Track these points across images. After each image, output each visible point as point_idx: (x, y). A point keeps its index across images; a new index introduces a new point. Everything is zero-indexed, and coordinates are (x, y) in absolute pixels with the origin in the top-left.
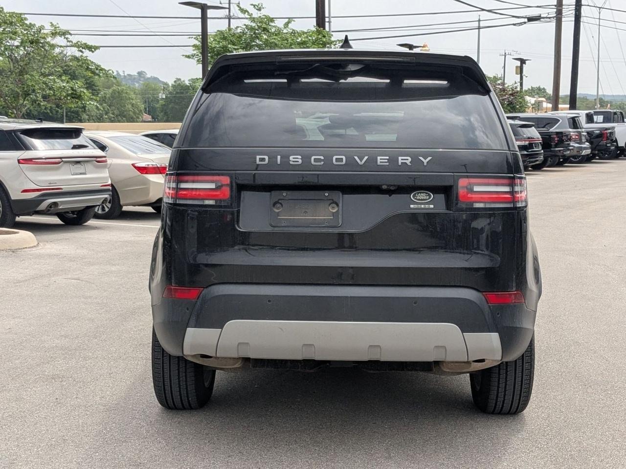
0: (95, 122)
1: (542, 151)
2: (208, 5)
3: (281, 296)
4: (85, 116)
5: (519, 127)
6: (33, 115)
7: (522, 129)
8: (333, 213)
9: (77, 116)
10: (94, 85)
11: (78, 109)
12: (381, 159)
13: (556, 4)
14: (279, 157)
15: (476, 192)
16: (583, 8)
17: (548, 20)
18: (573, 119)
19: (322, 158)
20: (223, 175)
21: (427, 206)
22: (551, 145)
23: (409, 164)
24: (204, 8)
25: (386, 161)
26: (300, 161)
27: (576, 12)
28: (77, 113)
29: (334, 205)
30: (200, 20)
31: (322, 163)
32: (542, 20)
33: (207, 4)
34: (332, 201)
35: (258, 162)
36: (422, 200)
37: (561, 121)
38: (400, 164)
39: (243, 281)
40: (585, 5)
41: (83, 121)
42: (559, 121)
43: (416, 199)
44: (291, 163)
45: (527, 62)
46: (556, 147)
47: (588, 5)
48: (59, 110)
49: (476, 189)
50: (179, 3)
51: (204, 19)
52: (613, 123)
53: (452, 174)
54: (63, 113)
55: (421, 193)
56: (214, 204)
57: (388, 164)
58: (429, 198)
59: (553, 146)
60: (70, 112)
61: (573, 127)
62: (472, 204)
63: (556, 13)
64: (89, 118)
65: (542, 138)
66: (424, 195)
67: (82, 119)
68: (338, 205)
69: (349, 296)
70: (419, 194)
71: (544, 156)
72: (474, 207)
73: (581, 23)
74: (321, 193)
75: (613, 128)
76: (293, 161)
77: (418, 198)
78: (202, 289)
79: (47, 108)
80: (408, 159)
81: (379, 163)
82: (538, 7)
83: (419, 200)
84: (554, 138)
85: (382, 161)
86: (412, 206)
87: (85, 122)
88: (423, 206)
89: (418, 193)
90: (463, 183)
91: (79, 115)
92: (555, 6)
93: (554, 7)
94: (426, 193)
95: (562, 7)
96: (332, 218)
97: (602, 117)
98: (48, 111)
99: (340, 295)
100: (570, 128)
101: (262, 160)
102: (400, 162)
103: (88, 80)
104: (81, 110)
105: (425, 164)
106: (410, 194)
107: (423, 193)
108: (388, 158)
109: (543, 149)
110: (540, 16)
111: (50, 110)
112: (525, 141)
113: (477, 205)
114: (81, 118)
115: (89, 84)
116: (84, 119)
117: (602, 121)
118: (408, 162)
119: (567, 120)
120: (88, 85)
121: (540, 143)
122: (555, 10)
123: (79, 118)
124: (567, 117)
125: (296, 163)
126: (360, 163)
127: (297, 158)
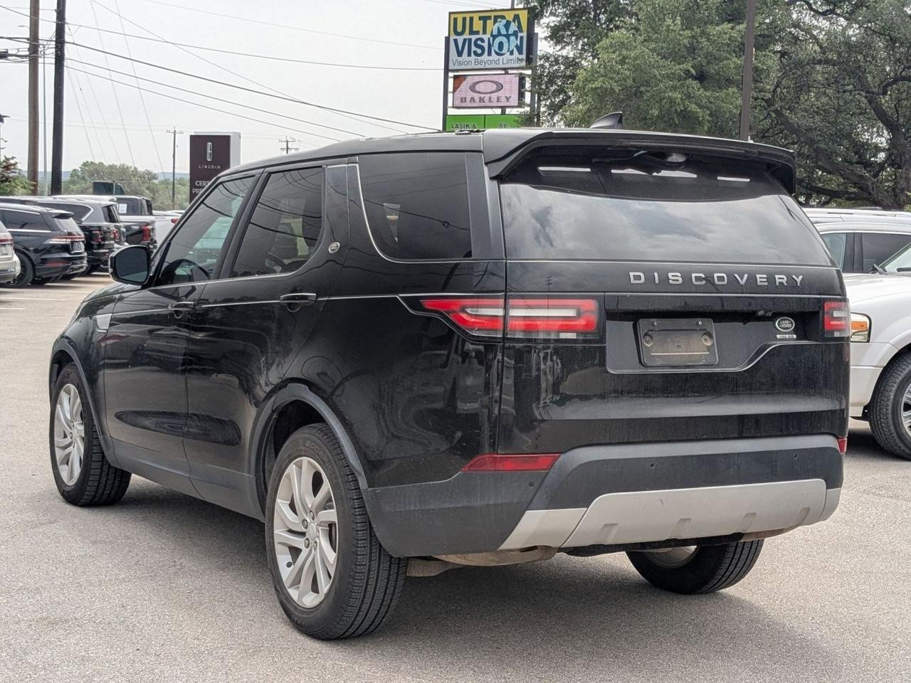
1: (86, 254)
3: (665, 457)
5: (55, 217)
7: (60, 220)
8: (708, 347)
12: (760, 278)
13: (28, 36)
14: (656, 274)
16: (67, 47)
17: (20, 59)
18: (108, 208)
19: (703, 275)
20: (588, 297)
21: (790, 335)
22: (93, 245)
23: (786, 284)
25: (765, 280)
26: (680, 279)
27: (56, 51)
29: (706, 337)
31: (704, 282)
32: (9, 58)
34: (704, 332)
35: (633, 281)
36: (786, 328)
37: (92, 210)
38: (777, 284)
39: (617, 441)
40: (70, 43)
42: (89, 210)
43: (781, 327)
44: (670, 282)
45: (5, 119)
46: (98, 249)
47: (74, 44)
52: (142, 215)
55: (784, 320)
56: (575, 338)
57: (766, 284)
58: (792, 326)
59: (95, 247)
61: (108, 219)
62: (833, 332)
63: (29, 50)
65: (85, 234)
66: (788, 322)
68: (711, 336)
69: (736, 452)
71: (88, 261)
73: (65, 68)
74: (693, 321)
75: (153, 222)
76: (674, 280)
77: (783, 325)
78: (558, 455)
80: (783, 278)
81: (759, 283)
82: (10, 39)
83: (784, 329)
84: (97, 235)
85: (762, 280)
86: (778, 336)
88: (787, 336)
89: (782, 321)
92: (28, 39)
93: (26, 40)
95: (38, 42)
96: (708, 353)
97: (126, 205)
99: (727, 452)
100: (106, 221)
101: (638, 278)
105: (799, 284)
106: (774, 321)
107: (786, 320)
109: (86, 250)
110: (7, 52)
112: (66, 238)
113: (836, 334)
117: (125, 212)
118: (784, 281)
119: (101, 210)
121: (83, 242)
122: (28, 46)
124: (101, 205)
125: (676, 282)
126: (743, 282)
127: (677, 276)
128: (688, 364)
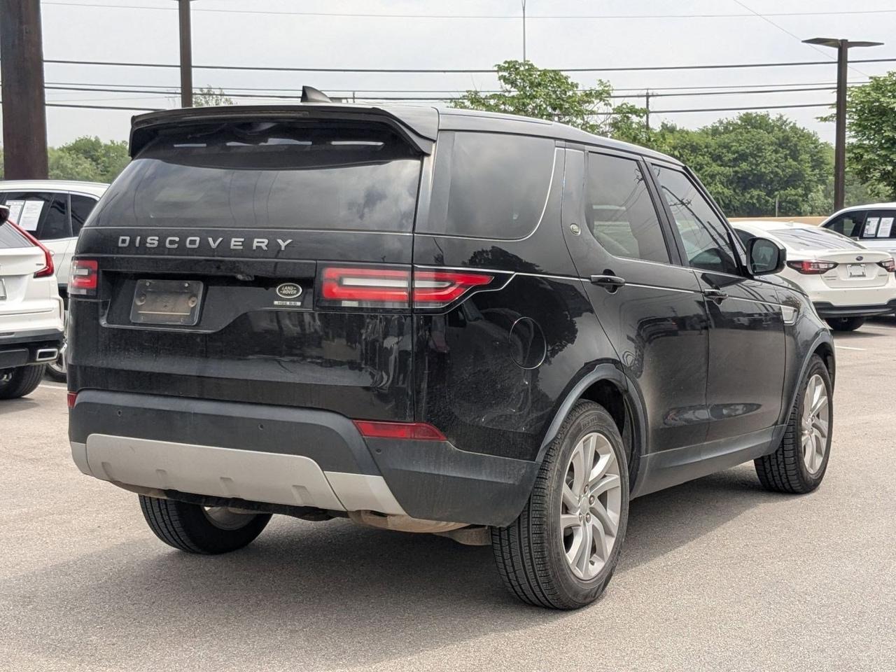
0: (820, 215)
2: (849, 41)
4: (806, 208)
6: (734, 207)
8: (191, 308)
9: (794, 207)
10: (823, 162)
11: (796, 197)
12: (235, 241)
14: (139, 238)
15: (345, 286)
19: (177, 239)
21: (293, 303)
23: (265, 248)
24: (843, 46)
25: (240, 243)
26: (156, 243)
28: (795, 203)
29: (194, 299)
30: (836, 65)
31: (176, 246)
33: (847, 40)
35: (120, 244)
36: (288, 295)
38: (254, 248)
41: (803, 214)
43: (281, 294)
44: (148, 245)
48: (771, 200)
49: (348, 282)
50: (803, 42)
51: (842, 62)
53: (315, 262)
54: (775, 203)
55: (288, 286)
56: (85, 294)
57: (241, 247)
58: (297, 293)
60: (785, 201)
62: (340, 301)
64: (812, 210)
66: (291, 288)
67: (802, 211)
68: (197, 299)
70: (286, 288)
72: (343, 305)
76: (150, 244)
77: (284, 292)
79: (754, 197)
80: (263, 242)
81: (232, 247)
83: (285, 295)
85: (236, 243)
86: (276, 303)
87: (806, 215)
88: (288, 303)
89: (285, 286)
90: (329, 273)
91: (797, 206)
94: (293, 286)
96: (189, 314)
98: (755, 201)
102: (255, 244)
103: (815, 156)
104: (801, 199)
105: (283, 248)
106: (276, 287)
107: (290, 286)
108: (242, 240)
111: (757, 199)
113: (346, 304)
114: (801, 209)
115: (816, 160)
116: (804, 211)
118: (264, 246)
120: (814, 163)
123: (798, 210)
125: (152, 246)
126: (213, 245)
127: (154, 240)
128: (167, 323)
